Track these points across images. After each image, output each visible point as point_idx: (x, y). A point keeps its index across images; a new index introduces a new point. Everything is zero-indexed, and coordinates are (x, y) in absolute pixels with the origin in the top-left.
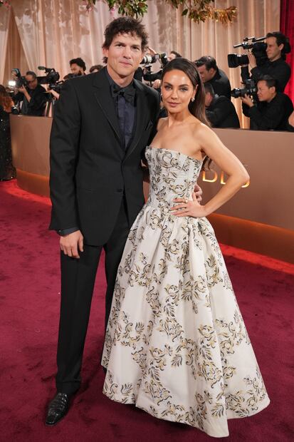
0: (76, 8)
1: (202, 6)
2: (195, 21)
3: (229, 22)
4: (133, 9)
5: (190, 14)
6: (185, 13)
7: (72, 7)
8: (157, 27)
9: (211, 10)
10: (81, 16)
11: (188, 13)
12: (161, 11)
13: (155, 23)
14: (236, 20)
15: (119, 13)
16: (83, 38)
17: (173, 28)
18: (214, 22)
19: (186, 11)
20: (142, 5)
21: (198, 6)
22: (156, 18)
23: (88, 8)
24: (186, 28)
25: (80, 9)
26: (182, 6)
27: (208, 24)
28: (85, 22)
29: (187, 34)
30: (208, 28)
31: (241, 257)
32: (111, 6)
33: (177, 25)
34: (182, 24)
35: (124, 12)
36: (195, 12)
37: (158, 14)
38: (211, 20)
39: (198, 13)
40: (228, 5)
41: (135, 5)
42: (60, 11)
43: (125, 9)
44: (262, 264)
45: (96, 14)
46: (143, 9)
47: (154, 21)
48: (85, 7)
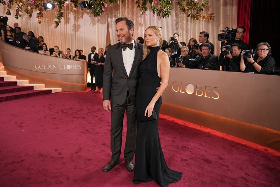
0: (137, 14)
1: (197, 12)
2: (193, 20)
3: (210, 20)
4: (164, 14)
5: (192, 16)
6: (189, 16)
7: (135, 13)
8: (175, 23)
9: (201, 15)
10: (139, 18)
11: (190, 16)
12: (177, 15)
13: (174, 21)
14: (213, 20)
15: (158, 15)
16: (140, 28)
17: (182, 23)
18: (203, 20)
19: (189, 15)
20: (169, 12)
21: (195, 13)
22: (174, 18)
23: (143, 13)
24: (189, 23)
25: (139, 15)
26: (188, 12)
27: (200, 21)
28: (141, 21)
29: (189, 26)
30: (200, 23)
31: (214, 134)
32: (154, 13)
33: (185, 22)
34: (187, 21)
35: (160, 15)
36: (194, 15)
37: (175, 16)
38: (201, 20)
39: (195, 16)
40: (210, 12)
41: (165, 12)
42: (130, 15)
43: (161, 14)
44: (224, 137)
45: (146, 17)
46: (169, 14)
47: (173, 20)
48: (141, 13)
